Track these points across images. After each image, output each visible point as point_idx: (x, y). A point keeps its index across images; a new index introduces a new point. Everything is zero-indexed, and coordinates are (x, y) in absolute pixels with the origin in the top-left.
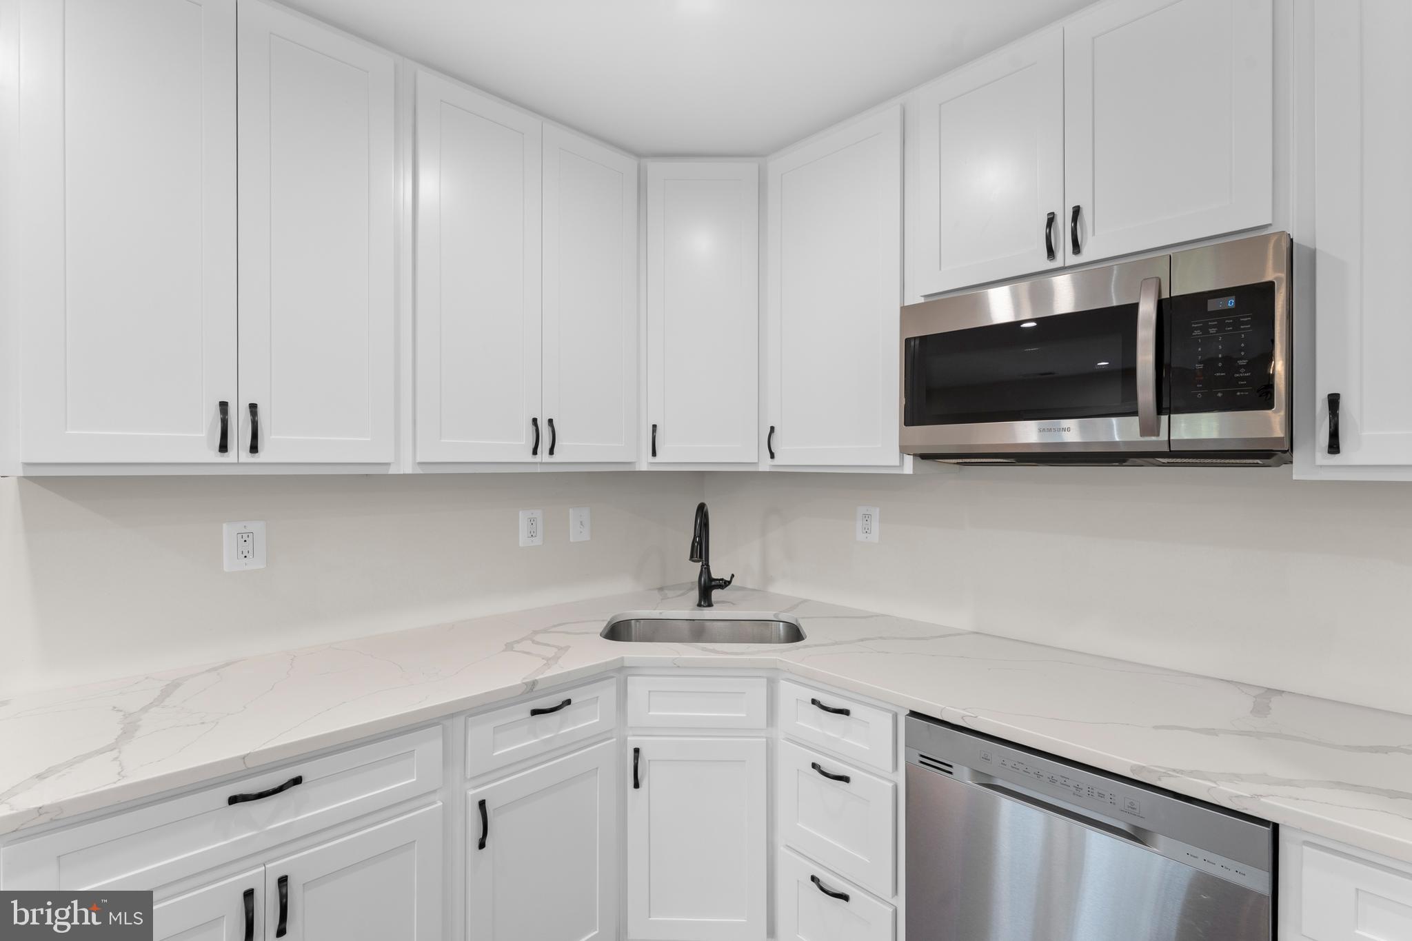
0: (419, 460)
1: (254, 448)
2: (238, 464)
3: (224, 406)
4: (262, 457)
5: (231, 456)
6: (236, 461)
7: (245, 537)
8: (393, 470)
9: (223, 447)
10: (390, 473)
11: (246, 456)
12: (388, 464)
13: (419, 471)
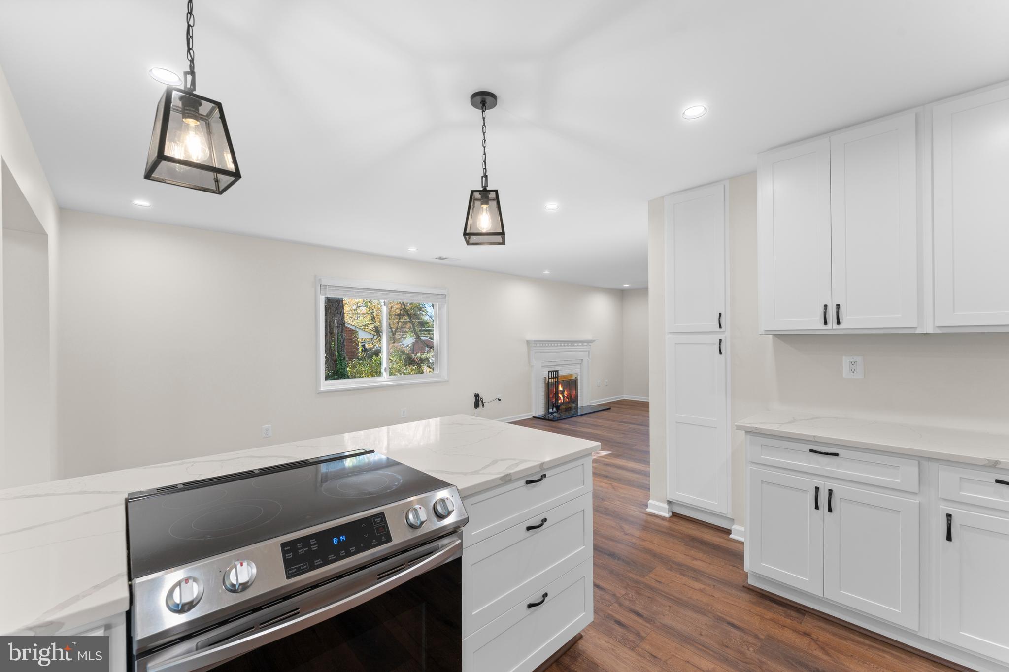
0: (937, 324)
1: (838, 323)
2: (832, 329)
3: (826, 306)
4: (842, 326)
5: (829, 326)
6: (831, 328)
7: (853, 363)
8: (918, 331)
9: (826, 323)
10: (916, 333)
11: (835, 326)
12: (916, 328)
13: (938, 331)
